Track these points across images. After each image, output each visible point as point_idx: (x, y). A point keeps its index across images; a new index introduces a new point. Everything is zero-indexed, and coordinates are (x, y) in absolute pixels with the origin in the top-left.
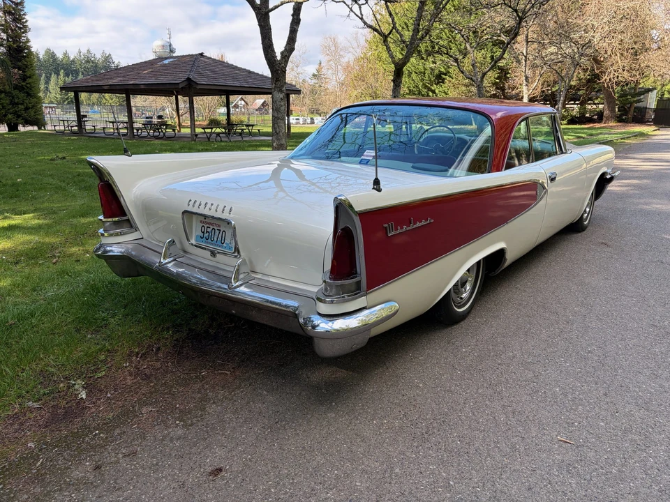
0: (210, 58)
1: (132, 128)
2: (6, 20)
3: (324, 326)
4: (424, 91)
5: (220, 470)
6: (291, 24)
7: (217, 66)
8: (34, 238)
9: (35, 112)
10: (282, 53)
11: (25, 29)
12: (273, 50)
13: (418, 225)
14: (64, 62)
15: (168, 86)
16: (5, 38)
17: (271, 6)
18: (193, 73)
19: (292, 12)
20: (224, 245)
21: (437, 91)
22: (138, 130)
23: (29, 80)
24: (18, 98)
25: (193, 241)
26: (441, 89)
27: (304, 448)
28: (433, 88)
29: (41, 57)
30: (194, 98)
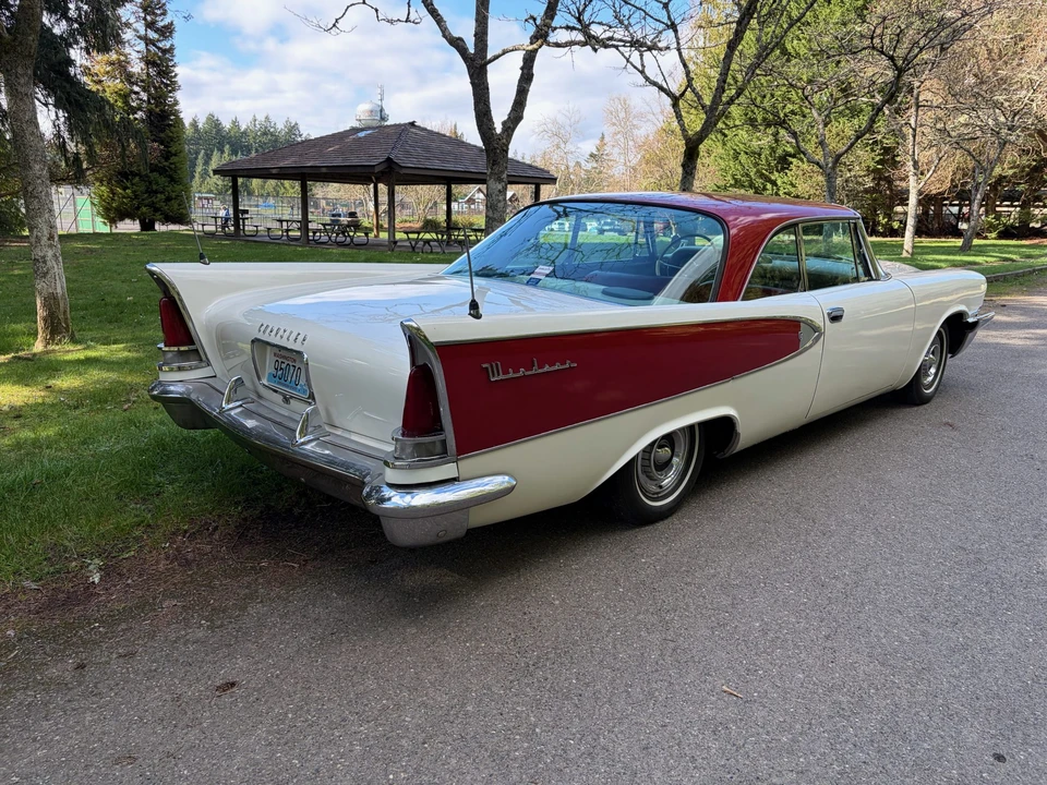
0: (425, 129)
1: (307, 230)
2: (148, 74)
3: (398, 500)
4: (759, 182)
5: (233, 684)
6: (520, 81)
7: (433, 141)
8: (113, 376)
9: (179, 205)
10: (504, 123)
11: (173, 86)
12: (491, 120)
13: (547, 368)
14: (232, 133)
15: (359, 170)
16: (145, 98)
17: (489, 57)
18: (396, 151)
19: (521, 64)
20: (299, 387)
21: (779, 182)
22: (314, 233)
23: (173, 159)
24: (157, 184)
25: (265, 382)
26: (785, 179)
27: (355, 668)
28: (773, 178)
29: (200, 126)
30: (397, 187)
